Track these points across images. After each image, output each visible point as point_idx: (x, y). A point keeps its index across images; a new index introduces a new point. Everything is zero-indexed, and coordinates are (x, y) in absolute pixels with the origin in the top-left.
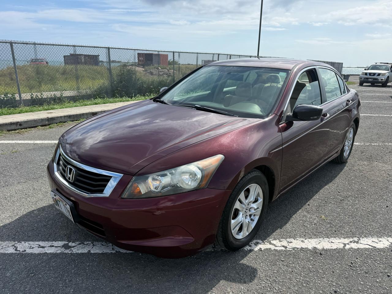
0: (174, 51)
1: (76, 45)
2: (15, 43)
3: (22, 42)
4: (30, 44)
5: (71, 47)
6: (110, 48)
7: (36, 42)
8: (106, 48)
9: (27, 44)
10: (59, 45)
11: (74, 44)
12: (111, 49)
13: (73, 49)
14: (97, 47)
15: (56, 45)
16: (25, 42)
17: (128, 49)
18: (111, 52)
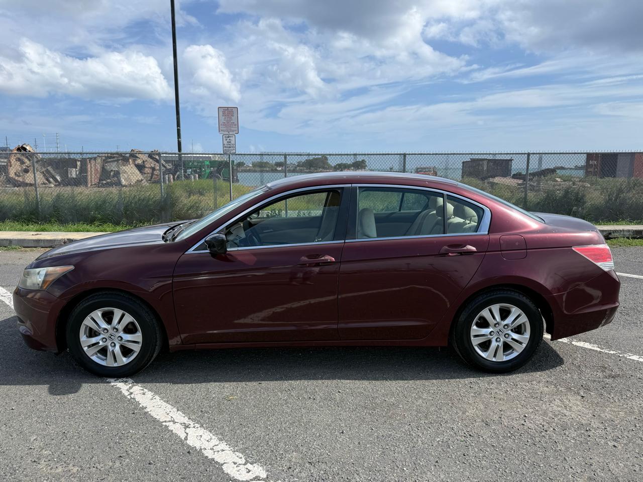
0: (529, 152)
1: (358, 153)
2: (289, 155)
3: (296, 153)
4: (304, 155)
5: (352, 156)
6: (408, 154)
7: (311, 153)
8: (400, 154)
9: (301, 155)
10: (336, 155)
11: (355, 153)
12: (407, 156)
13: (353, 158)
14: (386, 154)
15: (333, 155)
16: (299, 153)
17: (436, 154)
18: (407, 159)
